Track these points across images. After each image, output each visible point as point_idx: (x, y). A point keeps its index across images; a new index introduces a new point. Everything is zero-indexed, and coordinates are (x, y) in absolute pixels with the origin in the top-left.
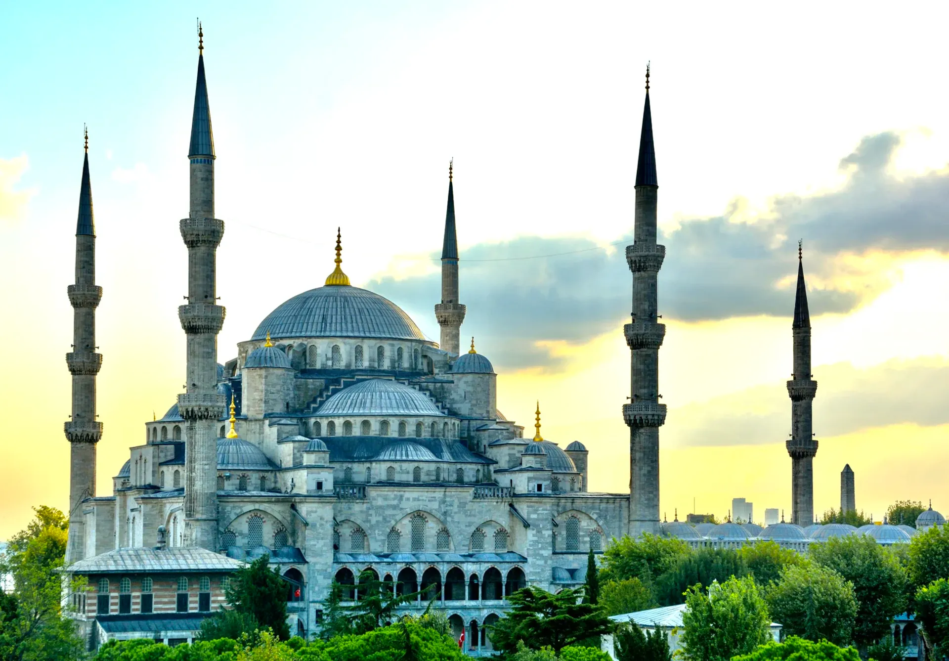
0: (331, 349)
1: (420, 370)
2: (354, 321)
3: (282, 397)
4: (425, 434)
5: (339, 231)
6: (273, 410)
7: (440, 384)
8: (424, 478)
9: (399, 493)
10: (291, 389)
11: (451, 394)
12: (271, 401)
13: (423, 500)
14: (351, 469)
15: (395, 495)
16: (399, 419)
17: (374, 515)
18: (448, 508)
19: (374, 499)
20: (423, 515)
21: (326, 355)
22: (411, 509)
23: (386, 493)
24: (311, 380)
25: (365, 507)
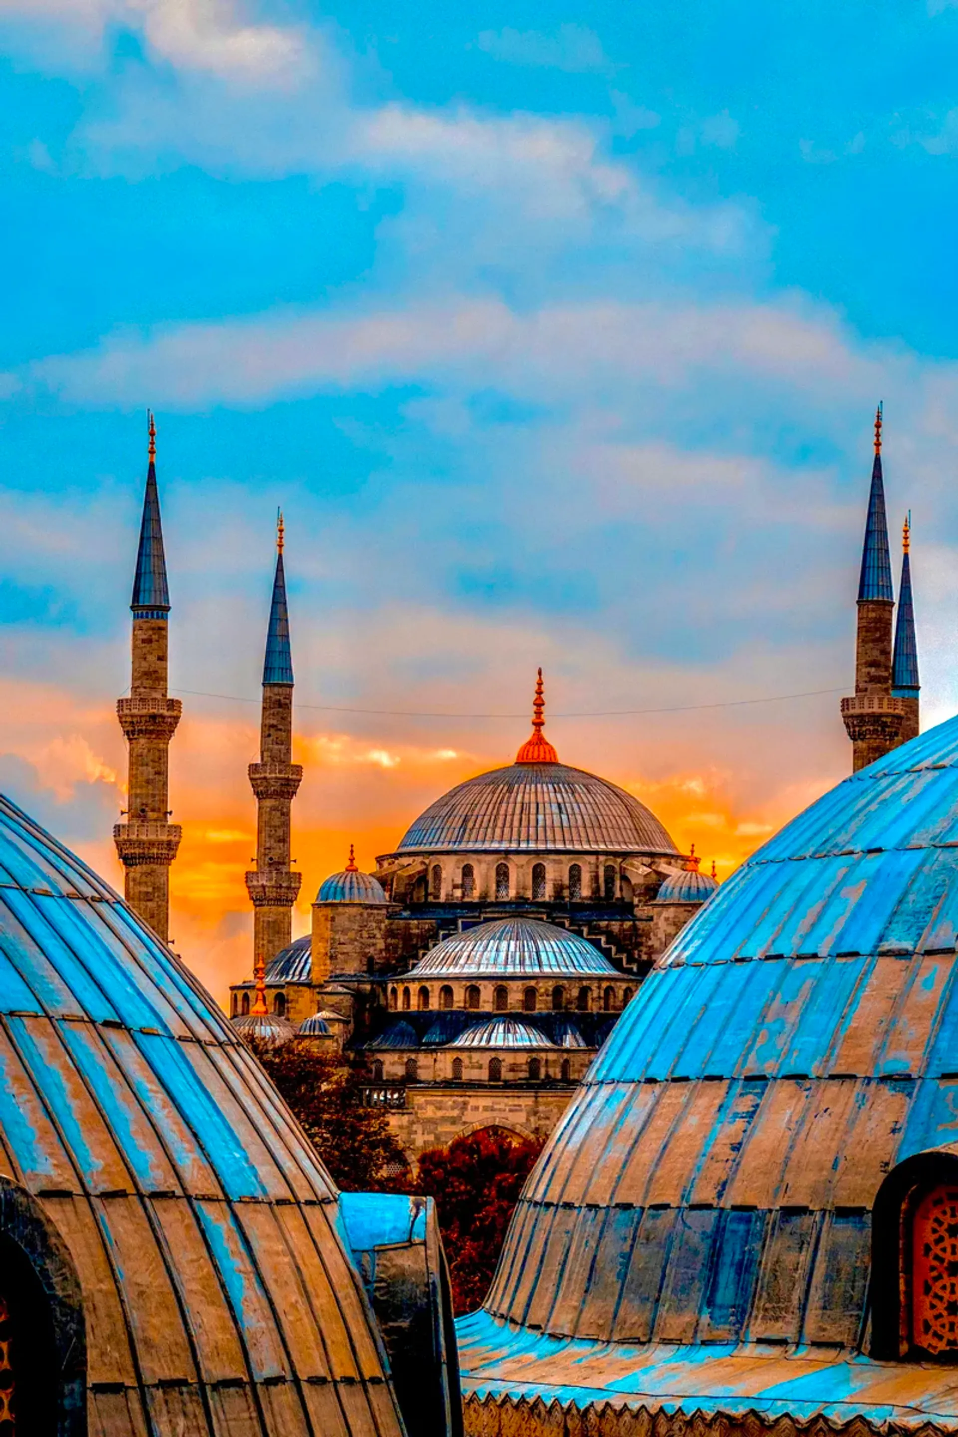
0: (460, 871)
1: (617, 899)
2: (508, 824)
3: (358, 950)
4: (542, 1006)
5: (540, 673)
6: (343, 969)
7: (631, 923)
8: (506, 1075)
9: (461, 1099)
10: (378, 936)
11: (650, 939)
12: (339, 956)
13: (500, 1110)
14: (415, 1061)
15: (454, 1102)
16: (494, 982)
17: (420, 1132)
18: (542, 1122)
19: (420, 1107)
20: (502, 1133)
21: (453, 880)
22: (481, 1125)
23: (439, 1099)
24: (416, 922)
25: (405, 1119)
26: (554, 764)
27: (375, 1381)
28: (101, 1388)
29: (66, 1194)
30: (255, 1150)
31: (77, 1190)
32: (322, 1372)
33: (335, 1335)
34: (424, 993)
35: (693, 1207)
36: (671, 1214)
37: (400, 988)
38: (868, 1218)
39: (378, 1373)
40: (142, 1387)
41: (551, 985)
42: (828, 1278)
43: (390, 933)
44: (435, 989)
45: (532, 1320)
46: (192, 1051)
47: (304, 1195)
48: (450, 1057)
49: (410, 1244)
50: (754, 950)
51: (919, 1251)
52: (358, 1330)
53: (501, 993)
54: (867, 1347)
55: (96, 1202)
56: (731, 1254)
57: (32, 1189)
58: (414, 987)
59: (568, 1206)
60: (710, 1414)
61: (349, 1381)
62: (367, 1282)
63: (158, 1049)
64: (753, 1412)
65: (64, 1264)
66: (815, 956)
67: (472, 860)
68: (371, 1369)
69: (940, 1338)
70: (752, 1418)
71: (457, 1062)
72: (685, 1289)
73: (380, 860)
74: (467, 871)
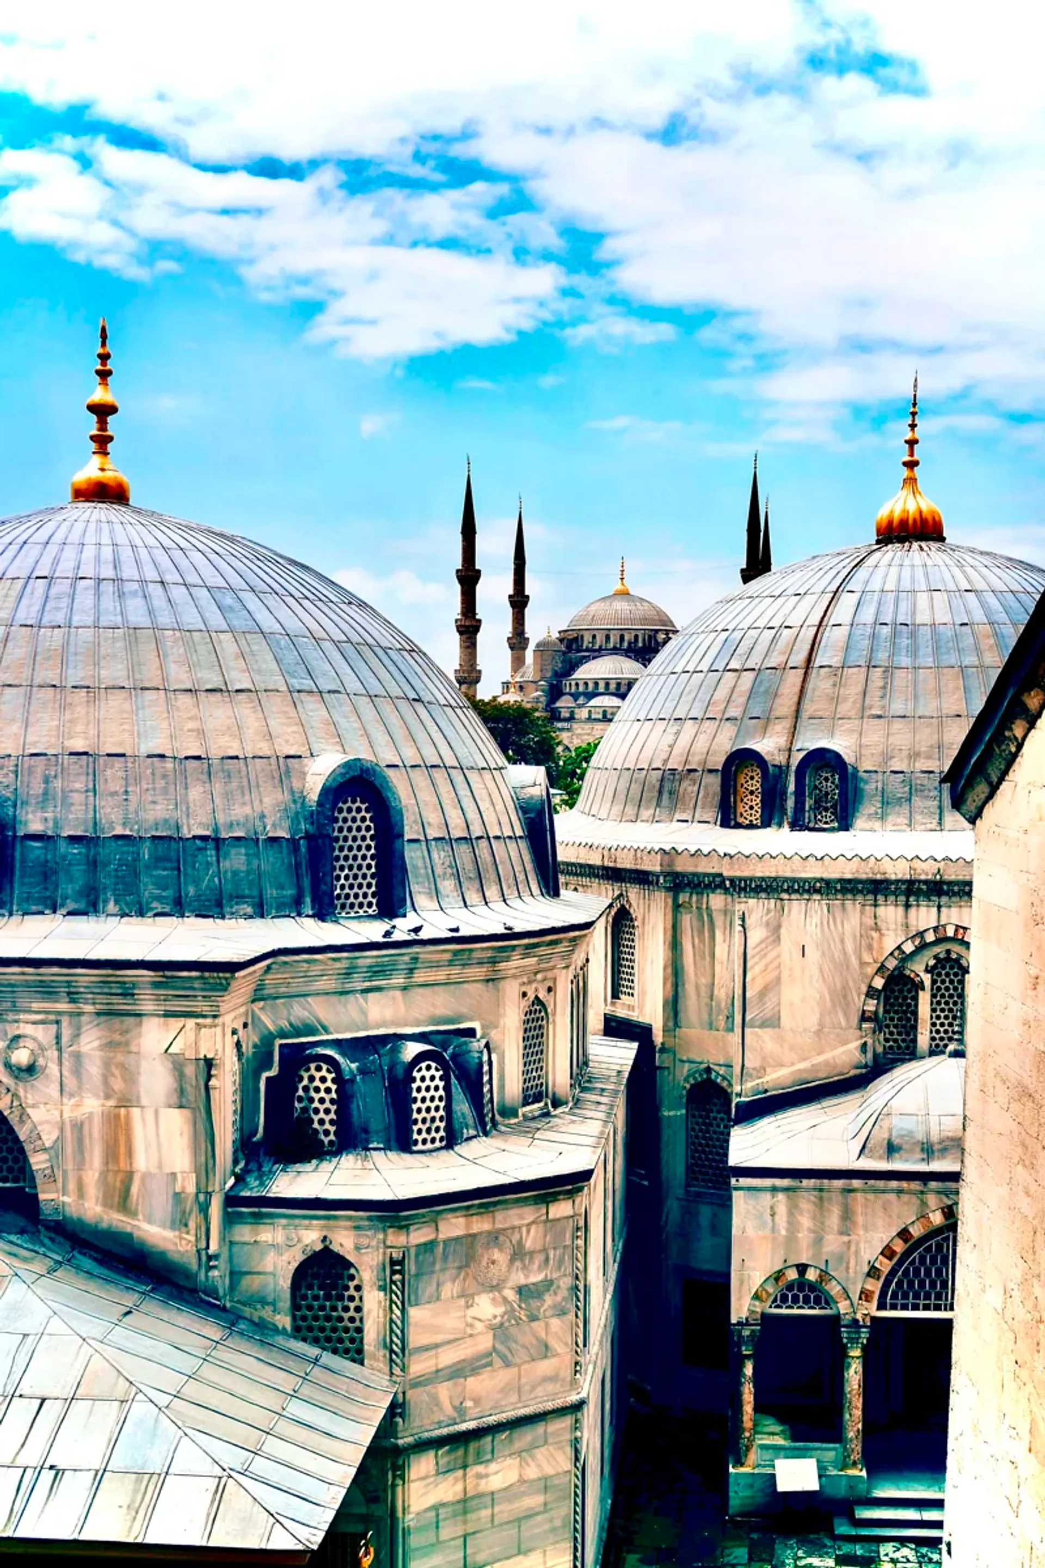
3: (551, 668)
5: (623, 559)
6: (545, 675)
10: (559, 662)
12: (544, 670)
16: (604, 680)
21: (588, 640)
25: (570, 734)
26: (628, 594)
27: (521, 837)
28: (410, 841)
29: (396, 766)
30: (474, 749)
31: (401, 764)
32: (499, 834)
33: (504, 820)
34: (577, 684)
35: (653, 769)
36: (644, 772)
37: (568, 683)
38: (719, 773)
39: (522, 834)
40: (427, 840)
41: (626, 682)
42: (704, 797)
43: (563, 662)
44: (581, 683)
45: (592, 813)
46: (449, 710)
47: (493, 766)
48: (587, 709)
49: (535, 785)
50: (679, 669)
51: (739, 786)
52: (514, 817)
53: (607, 685)
54: (719, 823)
55: (409, 769)
56: (667, 786)
57: (383, 764)
58: (573, 683)
59: (606, 769)
60: (657, 849)
61: (510, 838)
62: (518, 799)
63: (435, 710)
64: (673, 848)
65: (394, 793)
66: (701, 671)
67: (596, 632)
68: (519, 833)
69: (746, 818)
70: (673, 851)
71: (590, 711)
72: (650, 801)
73: (560, 632)
74: (594, 637)
